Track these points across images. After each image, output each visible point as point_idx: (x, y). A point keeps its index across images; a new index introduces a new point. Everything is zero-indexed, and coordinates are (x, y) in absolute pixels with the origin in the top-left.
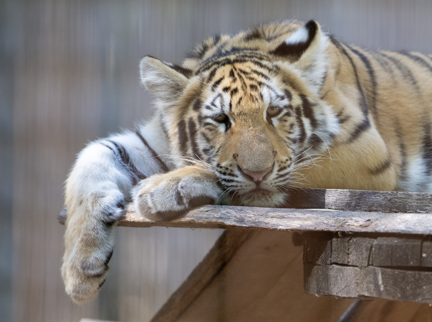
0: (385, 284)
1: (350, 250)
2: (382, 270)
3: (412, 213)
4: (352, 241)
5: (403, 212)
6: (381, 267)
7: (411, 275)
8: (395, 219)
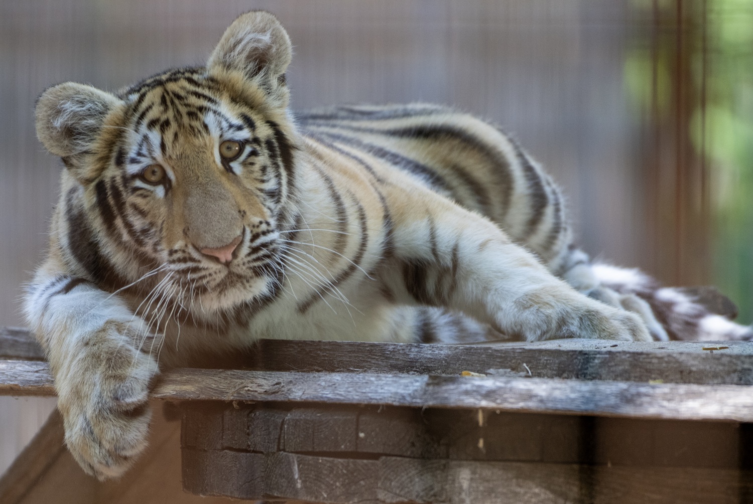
0: (303, 479)
1: (250, 428)
2: (298, 457)
3: (343, 371)
4: (253, 415)
5: (328, 371)
6: (297, 453)
7: (342, 464)
8: (318, 381)
